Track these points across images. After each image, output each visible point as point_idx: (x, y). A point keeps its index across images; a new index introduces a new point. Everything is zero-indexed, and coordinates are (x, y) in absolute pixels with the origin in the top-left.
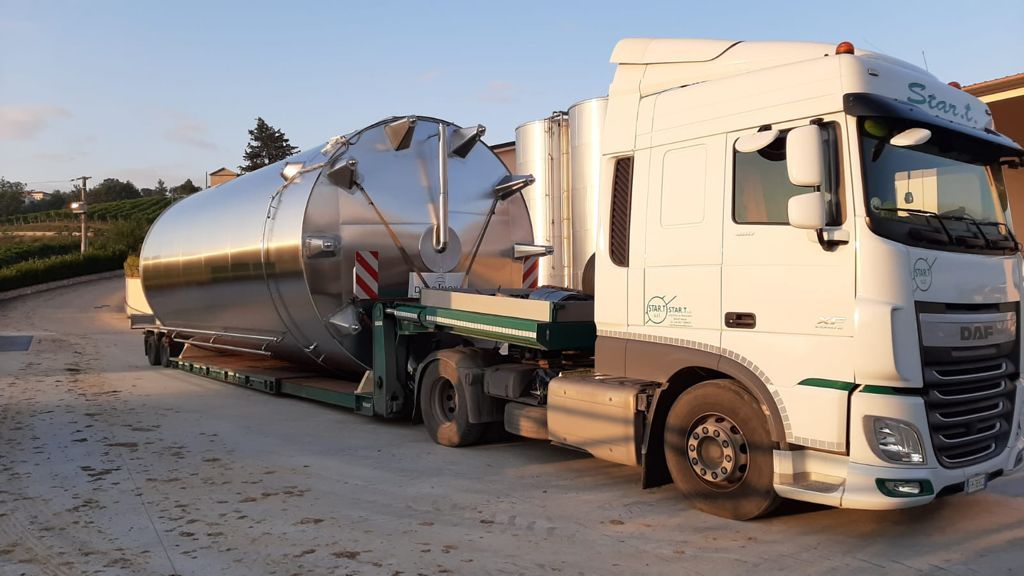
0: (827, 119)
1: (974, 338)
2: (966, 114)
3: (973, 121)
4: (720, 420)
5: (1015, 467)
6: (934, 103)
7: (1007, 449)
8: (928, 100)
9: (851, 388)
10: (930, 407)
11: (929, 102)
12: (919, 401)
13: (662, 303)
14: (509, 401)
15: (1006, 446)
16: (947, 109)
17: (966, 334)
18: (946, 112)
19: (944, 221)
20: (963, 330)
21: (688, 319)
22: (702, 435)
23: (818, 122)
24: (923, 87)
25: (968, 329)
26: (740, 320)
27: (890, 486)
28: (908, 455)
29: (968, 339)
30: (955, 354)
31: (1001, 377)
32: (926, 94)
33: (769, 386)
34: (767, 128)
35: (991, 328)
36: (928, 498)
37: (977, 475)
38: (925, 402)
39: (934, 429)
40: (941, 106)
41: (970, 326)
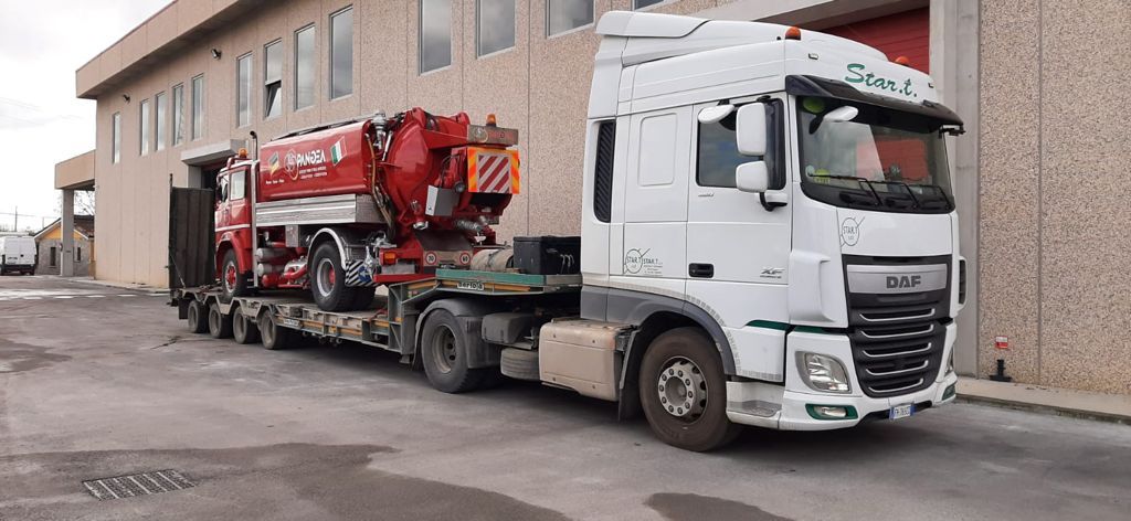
0: (773, 96)
1: (901, 286)
2: (906, 89)
3: (912, 94)
4: (684, 362)
5: (943, 399)
6: (872, 81)
7: (935, 384)
8: (866, 78)
9: (789, 328)
10: (855, 345)
11: (867, 81)
12: (845, 339)
13: (638, 255)
14: (505, 347)
15: (934, 380)
16: (885, 85)
17: (892, 282)
18: (884, 88)
19: (873, 184)
20: (889, 279)
21: (660, 270)
22: (669, 376)
23: (765, 99)
24: (862, 67)
25: (895, 279)
26: (702, 271)
27: (819, 411)
28: (836, 385)
29: (894, 286)
30: (882, 300)
31: (931, 320)
32: (864, 73)
33: (723, 328)
34: (725, 102)
35: (919, 277)
36: (852, 422)
37: (902, 404)
38: (851, 341)
39: (860, 363)
40: (878, 83)
41: (896, 275)
